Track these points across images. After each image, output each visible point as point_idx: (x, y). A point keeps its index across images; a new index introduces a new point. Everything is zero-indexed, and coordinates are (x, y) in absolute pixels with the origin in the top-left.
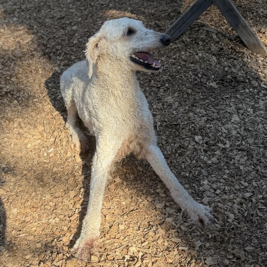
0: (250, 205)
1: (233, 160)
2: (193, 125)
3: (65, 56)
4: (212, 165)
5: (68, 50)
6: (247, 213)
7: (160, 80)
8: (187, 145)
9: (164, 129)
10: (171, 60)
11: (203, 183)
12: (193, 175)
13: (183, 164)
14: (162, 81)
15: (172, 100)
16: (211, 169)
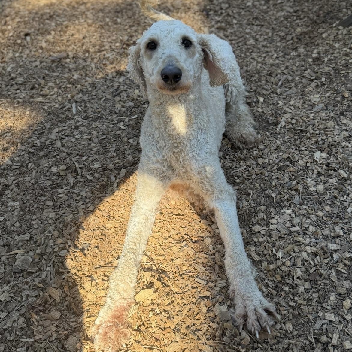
0: (326, 261)
1: (345, 197)
2: (325, 137)
3: (226, 18)
4: (314, 194)
5: (235, 11)
6: (314, 269)
7: (318, 71)
8: (297, 159)
9: (285, 132)
10: (345, 49)
11: (284, 212)
12: (281, 198)
13: (277, 180)
14: (320, 73)
15: (318, 100)
16: (309, 198)
